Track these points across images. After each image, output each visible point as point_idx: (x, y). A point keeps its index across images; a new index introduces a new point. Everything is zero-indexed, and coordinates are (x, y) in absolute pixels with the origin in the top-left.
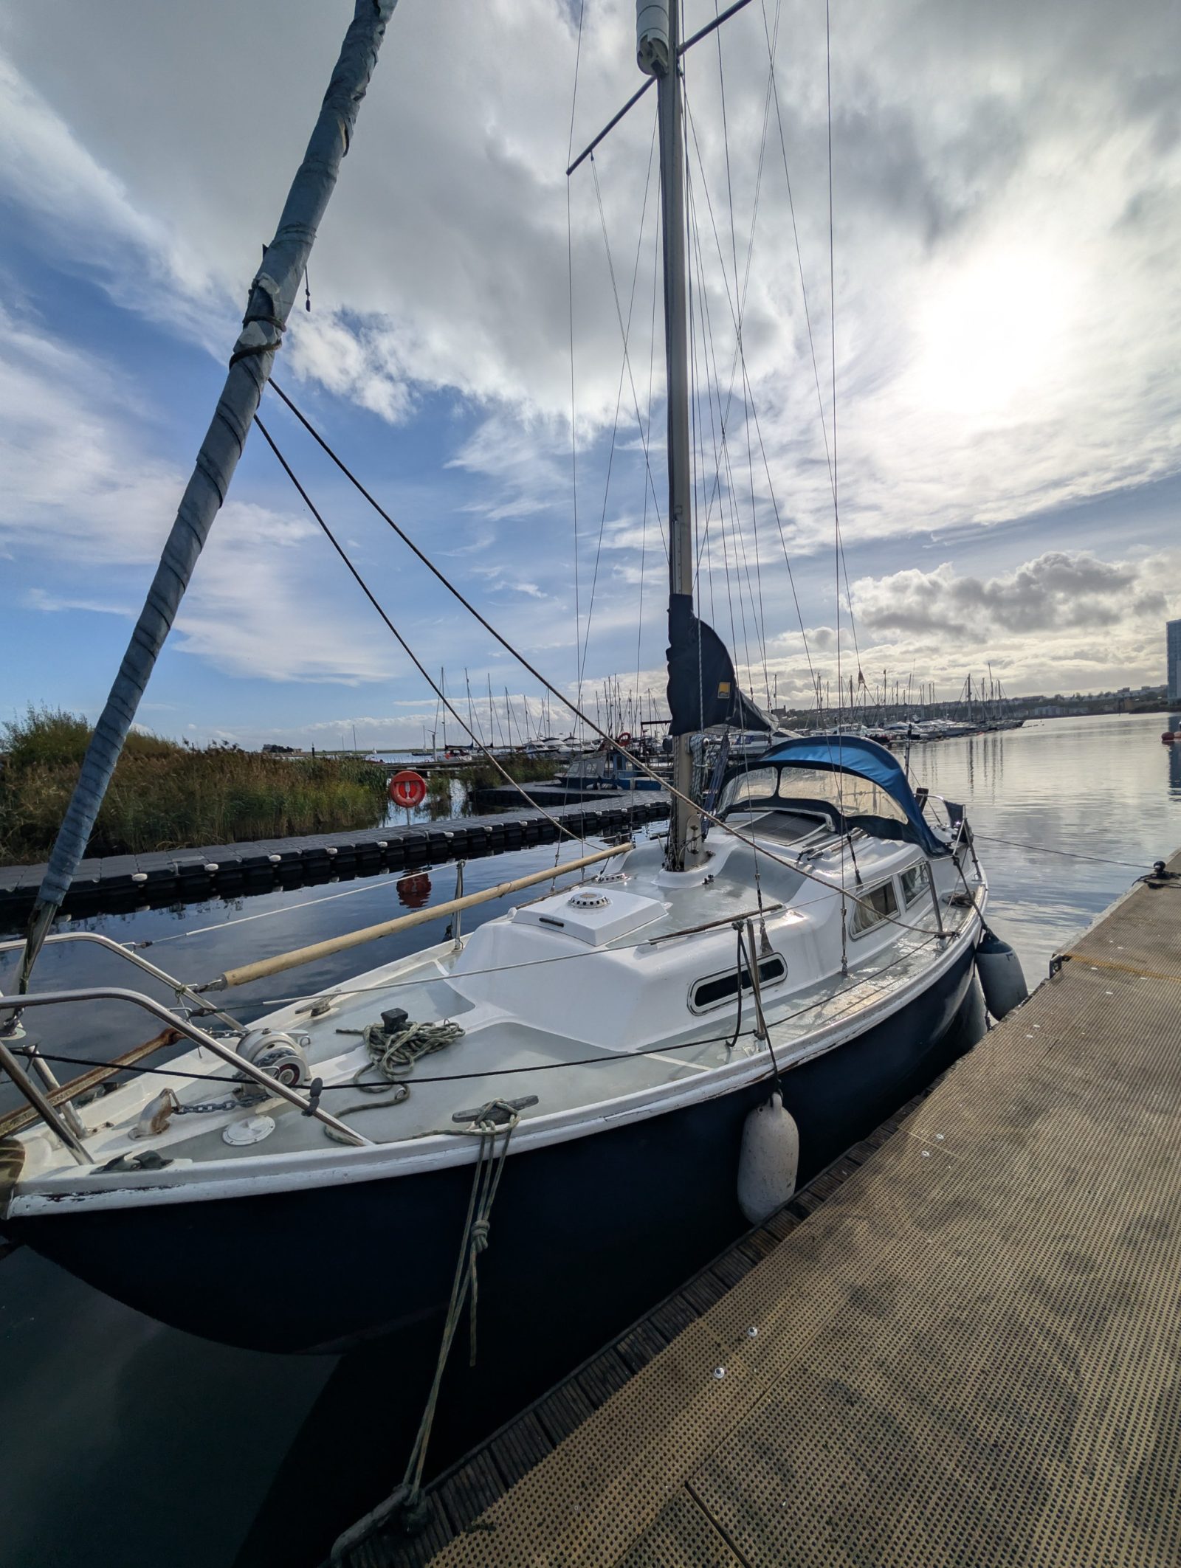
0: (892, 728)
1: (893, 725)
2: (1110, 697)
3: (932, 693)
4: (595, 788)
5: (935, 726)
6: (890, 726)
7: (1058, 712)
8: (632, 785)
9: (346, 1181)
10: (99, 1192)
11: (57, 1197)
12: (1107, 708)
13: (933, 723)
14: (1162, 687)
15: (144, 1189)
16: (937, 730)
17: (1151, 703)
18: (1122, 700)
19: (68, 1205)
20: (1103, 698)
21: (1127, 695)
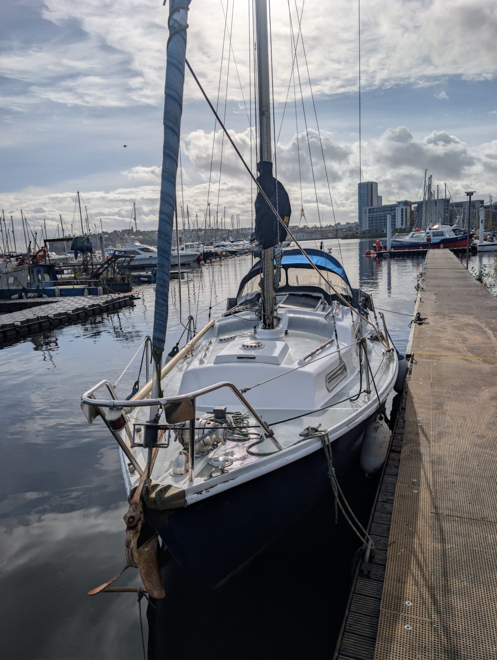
0: (218, 246)
1: (219, 244)
2: (331, 228)
3: (239, 222)
4: (21, 297)
5: (243, 245)
6: (217, 244)
7: (305, 237)
8: (57, 292)
9: (288, 463)
10: (212, 487)
11: (200, 493)
12: (330, 235)
13: (242, 243)
14: (355, 223)
15: (226, 482)
16: (245, 248)
17: (350, 233)
18: (337, 230)
19: (205, 495)
20: (328, 228)
21: (339, 227)
